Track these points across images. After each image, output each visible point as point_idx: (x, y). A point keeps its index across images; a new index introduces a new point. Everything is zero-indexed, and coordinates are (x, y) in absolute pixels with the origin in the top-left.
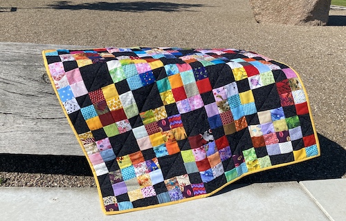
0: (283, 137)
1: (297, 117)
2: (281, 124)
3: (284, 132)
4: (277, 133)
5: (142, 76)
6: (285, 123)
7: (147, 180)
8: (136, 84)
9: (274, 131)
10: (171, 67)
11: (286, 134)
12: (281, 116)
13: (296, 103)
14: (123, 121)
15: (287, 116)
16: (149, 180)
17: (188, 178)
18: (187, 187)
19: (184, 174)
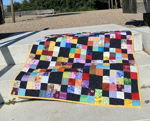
0: (120, 88)
1: (130, 80)
2: (121, 80)
3: (121, 85)
4: (117, 85)
5: (67, 43)
6: (123, 80)
7: (40, 79)
8: (63, 45)
9: (116, 83)
10: (79, 45)
11: (122, 87)
12: (122, 76)
13: (131, 71)
14: (50, 57)
15: (125, 77)
16: (41, 80)
17: (60, 87)
18: (57, 92)
19: (59, 84)
